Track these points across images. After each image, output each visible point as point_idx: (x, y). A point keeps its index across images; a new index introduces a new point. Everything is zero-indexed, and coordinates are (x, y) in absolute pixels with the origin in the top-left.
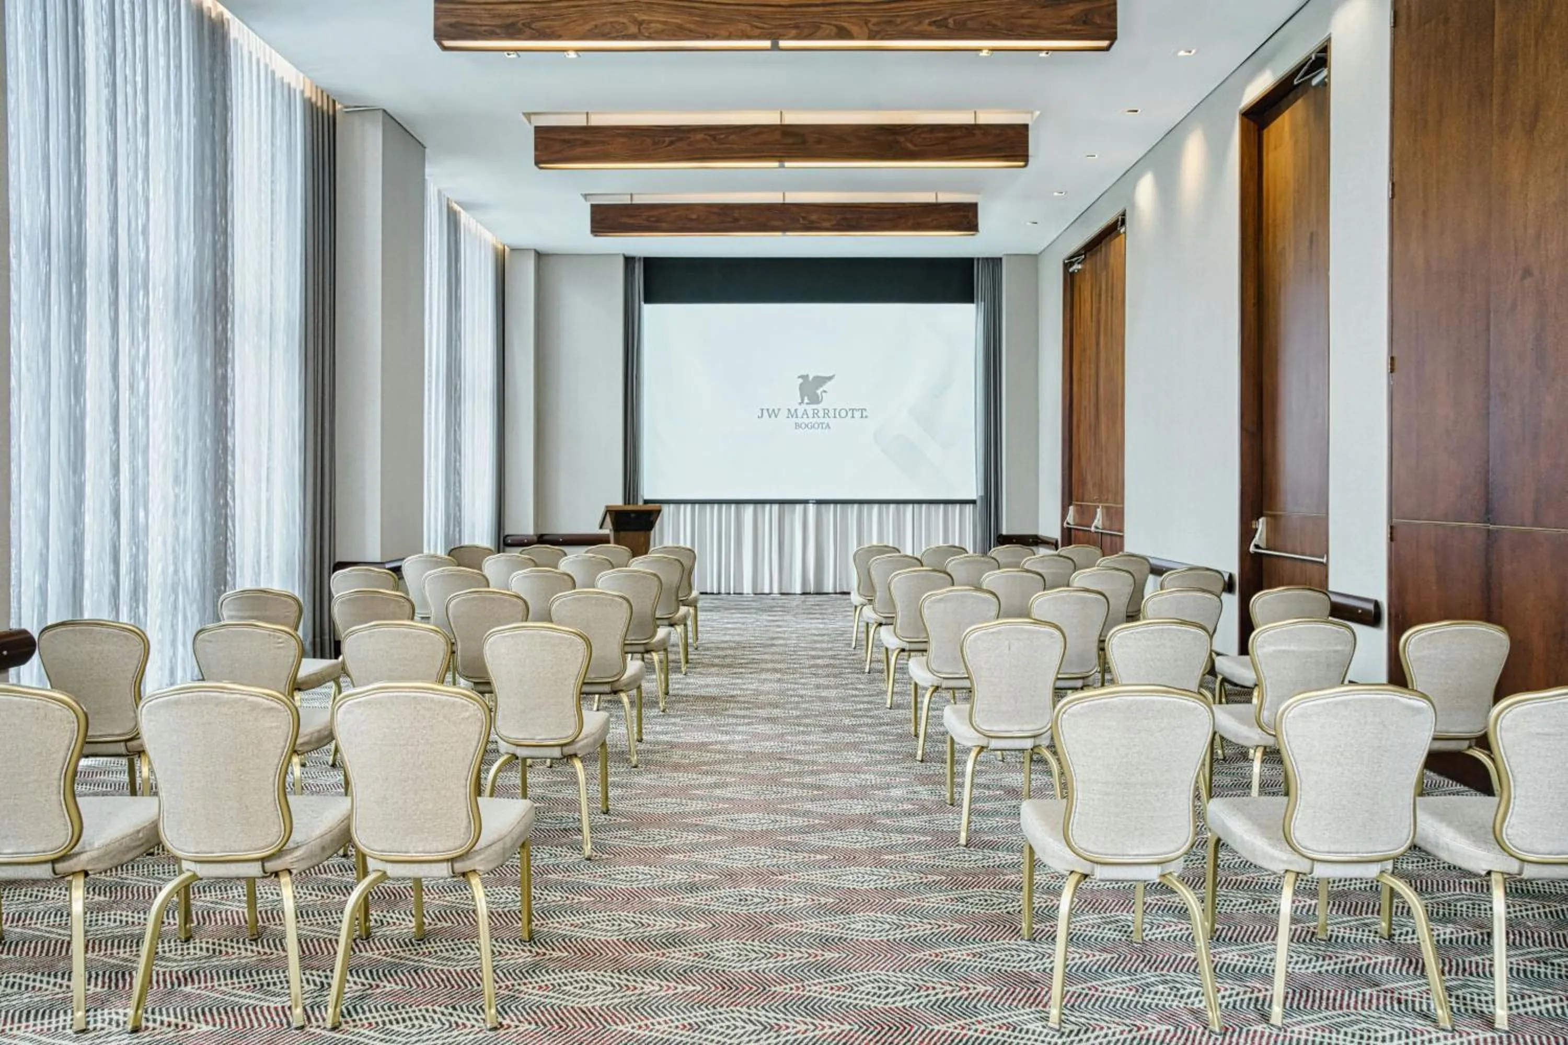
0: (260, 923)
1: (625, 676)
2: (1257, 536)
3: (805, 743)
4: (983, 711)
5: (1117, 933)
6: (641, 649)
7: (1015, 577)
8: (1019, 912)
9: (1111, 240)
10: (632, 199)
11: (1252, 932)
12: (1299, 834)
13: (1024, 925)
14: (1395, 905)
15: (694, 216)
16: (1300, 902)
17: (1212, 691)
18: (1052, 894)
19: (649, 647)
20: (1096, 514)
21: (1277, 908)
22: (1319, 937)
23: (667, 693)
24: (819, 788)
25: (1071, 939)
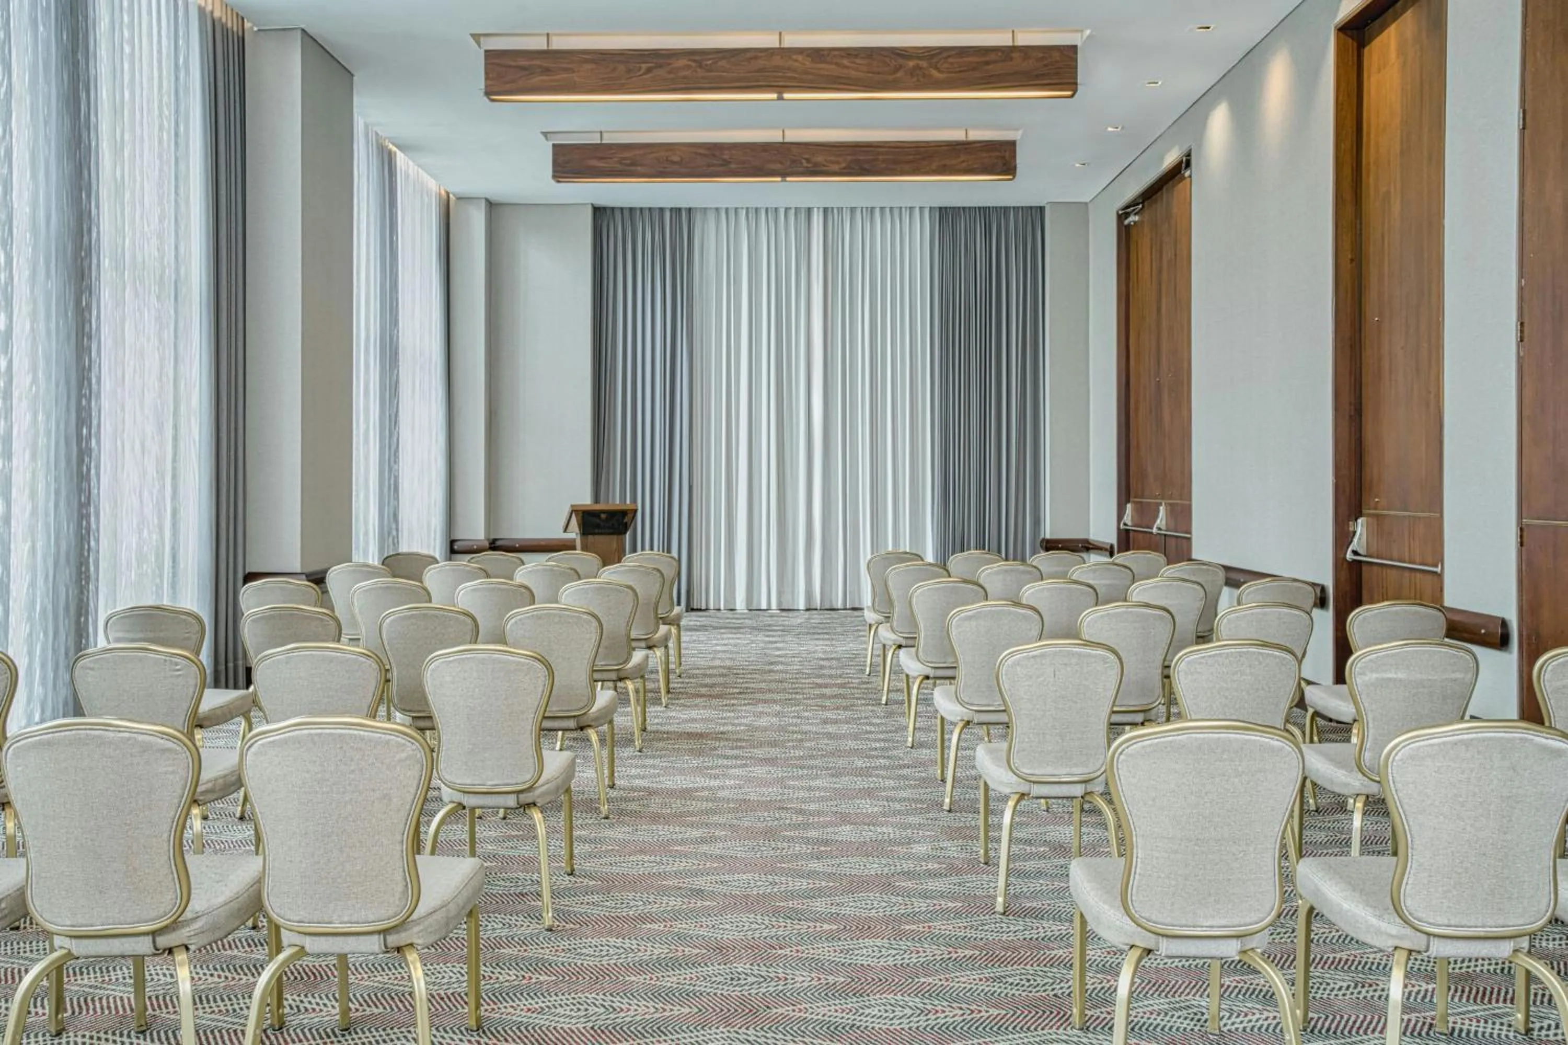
0: (150, 1011)
1: (594, 709)
2: (1355, 540)
3: (810, 789)
4: (1024, 750)
5: (1188, 1021)
6: (613, 676)
7: (1061, 589)
8: (1069, 995)
9: (1174, 186)
10: (601, 139)
11: (1355, 1022)
12: (1410, 903)
13: (1075, 1010)
14: (1533, 991)
15: (676, 159)
16: (1413, 986)
17: (1302, 728)
18: (1109, 973)
19: (622, 675)
20: (1158, 511)
21: (1385, 994)
22: (1437, 1030)
23: (644, 730)
24: (826, 843)
25: (1133, 1029)
